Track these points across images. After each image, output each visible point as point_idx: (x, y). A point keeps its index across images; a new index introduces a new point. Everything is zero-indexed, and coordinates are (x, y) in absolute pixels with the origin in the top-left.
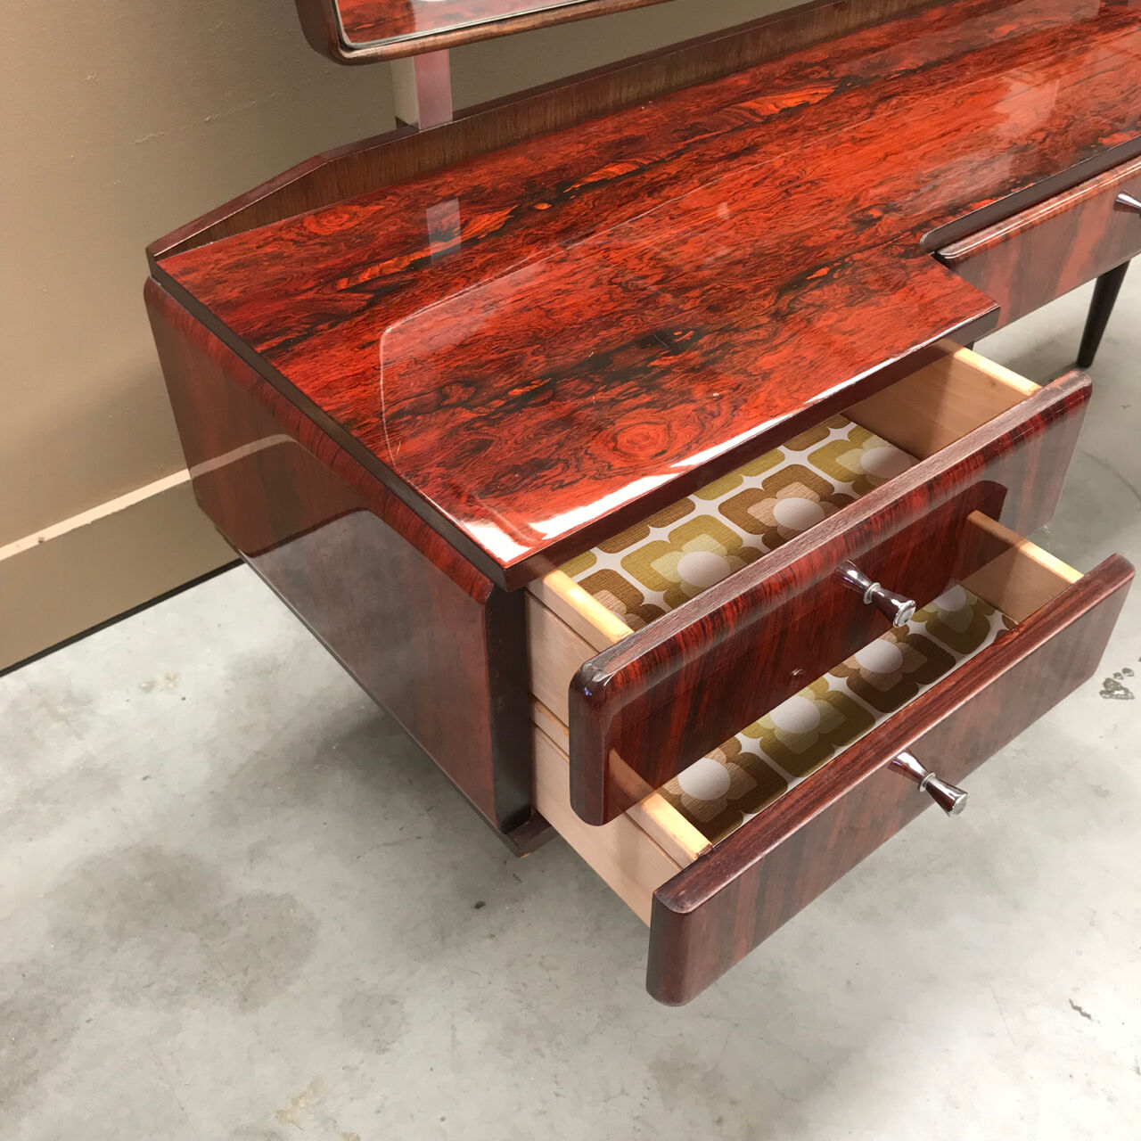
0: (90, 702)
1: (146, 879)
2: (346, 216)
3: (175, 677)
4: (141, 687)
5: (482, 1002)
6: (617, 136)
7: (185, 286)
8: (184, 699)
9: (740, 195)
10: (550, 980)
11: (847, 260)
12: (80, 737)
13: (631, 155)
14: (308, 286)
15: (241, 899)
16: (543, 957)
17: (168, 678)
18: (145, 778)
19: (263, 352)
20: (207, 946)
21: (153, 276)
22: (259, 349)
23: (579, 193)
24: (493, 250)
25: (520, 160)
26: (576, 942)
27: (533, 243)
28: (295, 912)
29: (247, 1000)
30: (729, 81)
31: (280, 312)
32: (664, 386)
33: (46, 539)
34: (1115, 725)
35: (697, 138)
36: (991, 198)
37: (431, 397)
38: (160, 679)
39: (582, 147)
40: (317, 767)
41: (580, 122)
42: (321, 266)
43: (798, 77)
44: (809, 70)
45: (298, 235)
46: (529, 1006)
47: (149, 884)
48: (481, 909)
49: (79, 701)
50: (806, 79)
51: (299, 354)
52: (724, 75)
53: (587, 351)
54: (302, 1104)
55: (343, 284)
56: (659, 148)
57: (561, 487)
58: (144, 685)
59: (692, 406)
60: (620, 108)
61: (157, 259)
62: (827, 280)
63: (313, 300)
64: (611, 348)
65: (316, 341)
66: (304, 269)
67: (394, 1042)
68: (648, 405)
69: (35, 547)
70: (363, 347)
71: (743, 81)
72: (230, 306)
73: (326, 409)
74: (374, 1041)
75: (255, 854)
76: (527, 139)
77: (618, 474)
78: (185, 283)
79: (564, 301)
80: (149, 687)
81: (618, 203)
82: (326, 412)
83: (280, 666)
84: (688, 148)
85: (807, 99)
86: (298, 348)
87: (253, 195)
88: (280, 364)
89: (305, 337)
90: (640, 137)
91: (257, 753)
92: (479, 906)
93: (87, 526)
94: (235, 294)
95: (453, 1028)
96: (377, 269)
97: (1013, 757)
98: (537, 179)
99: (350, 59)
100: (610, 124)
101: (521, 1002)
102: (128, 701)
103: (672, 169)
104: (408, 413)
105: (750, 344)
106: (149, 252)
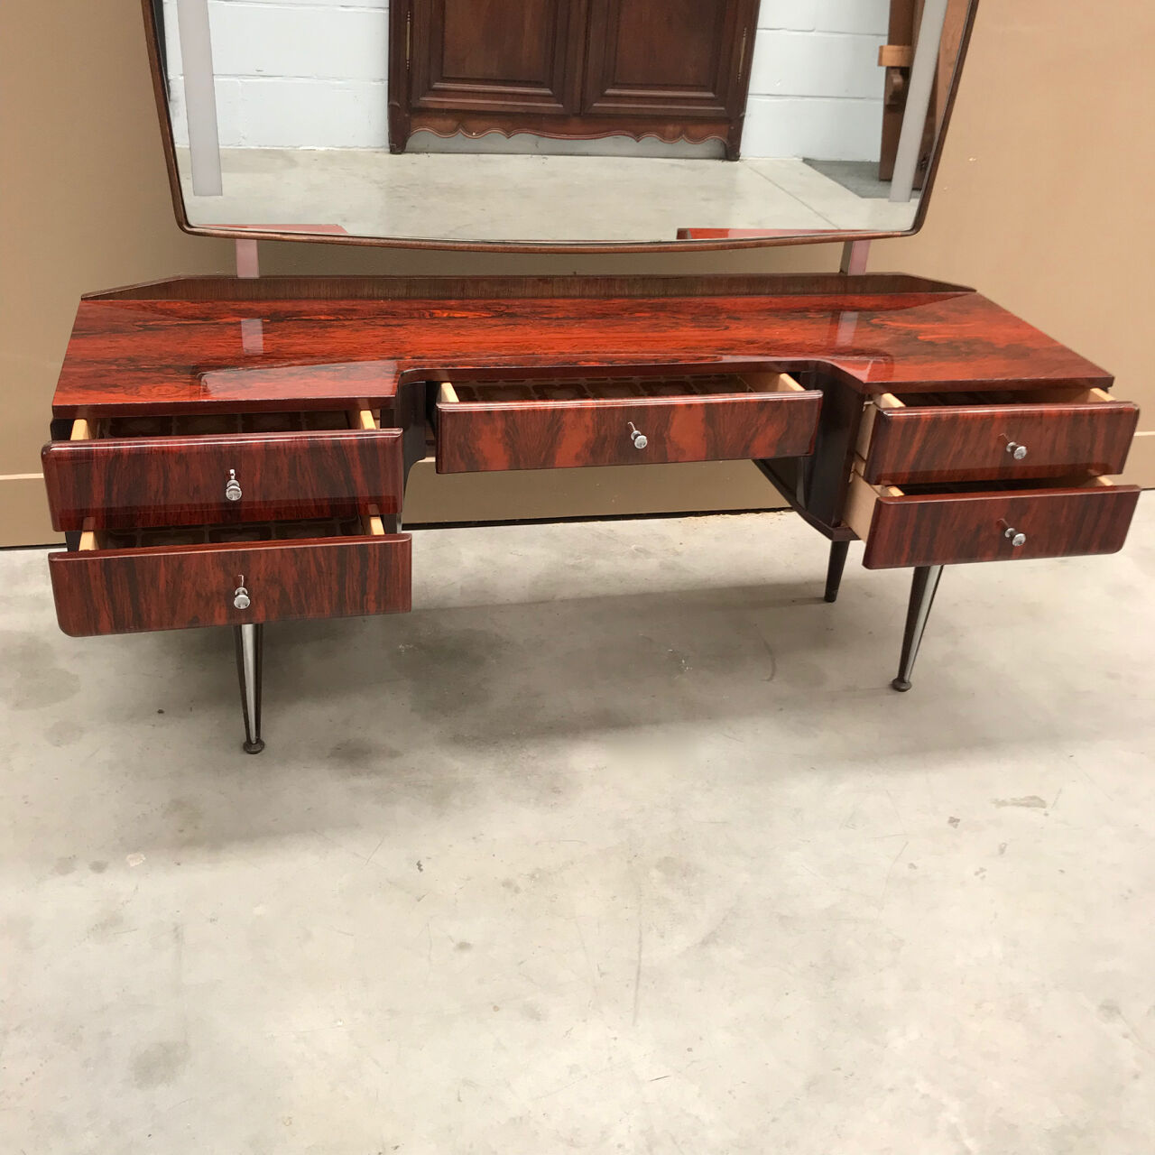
2: (179, 304)
14: (126, 321)
30: (446, 302)
31: (100, 325)
35: (384, 316)
43: (484, 308)
51: (85, 338)
55: (139, 323)
56: (358, 315)
61: (82, 299)
63: (120, 325)
65: (98, 336)
68: (187, 382)
72: (86, 319)
76: (306, 299)
84: (373, 318)
86: (87, 336)
89: (96, 334)
94: (93, 316)
96: (160, 322)
99: (189, 231)
100: (353, 303)
103: (348, 323)
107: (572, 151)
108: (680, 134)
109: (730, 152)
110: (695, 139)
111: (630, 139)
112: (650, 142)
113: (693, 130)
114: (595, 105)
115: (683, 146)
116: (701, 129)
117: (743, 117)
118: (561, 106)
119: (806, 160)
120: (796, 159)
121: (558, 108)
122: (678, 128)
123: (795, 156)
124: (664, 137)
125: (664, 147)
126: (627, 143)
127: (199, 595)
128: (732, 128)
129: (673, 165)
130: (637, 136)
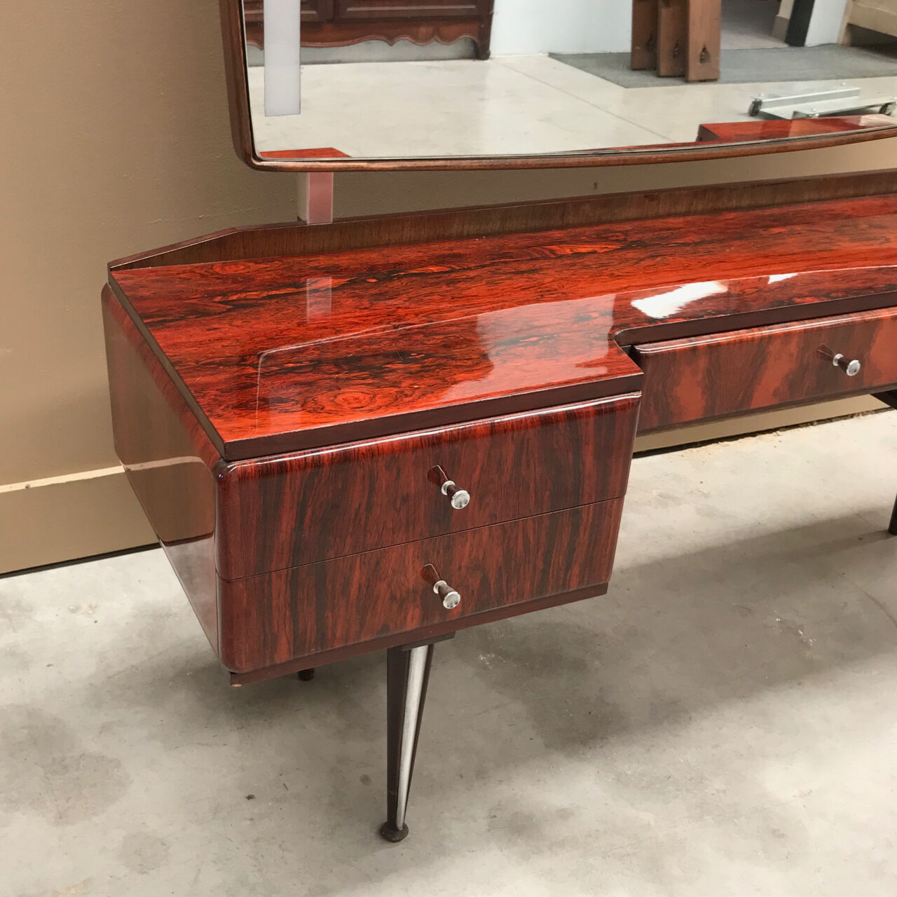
0: (31, 610)
1: (23, 728)
2: (242, 267)
3: (96, 607)
4: (69, 609)
5: (226, 860)
6: (449, 252)
7: (121, 286)
8: (96, 622)
9: (509, 293)
10: (282, 857)
11: (555, 335)
12: (14, 631)
13: (449, 263)
14: (197, 296)
15: (83, 755)
16: (283, 842)
17: (90, 607)
18: (48, 666)
19: (147, 323)
20: (48, 778)
21: (109, 283)
22: (145, 321)
23: (400, 278)
24: (323, 297)
25: (374, 255)
26: (313, 838)
27: (352, 297)
28: (117, 771)
29: (61, 818)
30: (549, 233)
31: (171, 306)
32: (386, 378)
33: (31, 486)
34: (811, 791)
35: (502, 260)
36: (685, 318)
37: (236, 359)
38: (85, 607)
39: (420, 254)
40: (170, 684)
41: (428, 241)
42: (210, 288)
43: (600, 238)
44: (610, 235)
45: (206, 271)
46: (260, 870)
47: (25, 731)
48: (251, 800)
49: (23, 609)
50: (606, 239)
51: (169, 327)
52: (548, 229)
53: (349, 354)
54: (73, 891)
55: (218, 299)
56: (471, 262)
57: (286, 412)
58: (72, 608)
59: (397, 389)
60: (460, 237)
61: (111, 270)
62: (534, 343)
63: (195, 304)
64: (367, 354)
65: (183, 322)
66: (199, 288)
67: (153, 869)
68: (369, 384)
69: (23, 490)
70: (210, 330)
71: (557, 234)
72: (143, 298)
73: (167, 354)
74: (140, 865)
75: (105, 728)
76: (387, 245)
77: (326, 412)
78: (121, 284)
79: (353, 327)
80: (75, 610)
81: (424, 286)
82: (166, 356)
83: (171, 615)
84: (493, 264)
85: (596, 249)
86: (168, 324)
87: (185, 244)
88: (153, 330)
89: (177, 320)
90: (464, 254)
91: (133, 666)
92: (250, 797)
93: (63, 484)
94: (148, 294)
95: (199, 870)
96: (244, 295)
97: (713, 794)
98: (379, 266)
99: (258, 166)
100: (447, 245)
101: (255, 866)
102: (57, 615)
103: (472, 274)
104: (216, 364)
105: (457, 367)
106: (109, 265)
107: (323, 59)
108: (433, 35)
109: (480, 51)
110: (447, 39)
111: (383, 42)
112: (404, 45)
113: (446, 30)
114: (349, 9)
115: (436, 48)
116: (454, 28)
117: (492, 14)
118: (314, 12)
119: (552, 55)
120: (541, 54)
121: (313, 15)
122: (430, 29)
123: (541, 52)
124: (418, 39)
125: (415, 49)
126: (378, 47)
127: (393, 598)
128: (483, 26)
129: (429, 68)
130: (391, 40)
